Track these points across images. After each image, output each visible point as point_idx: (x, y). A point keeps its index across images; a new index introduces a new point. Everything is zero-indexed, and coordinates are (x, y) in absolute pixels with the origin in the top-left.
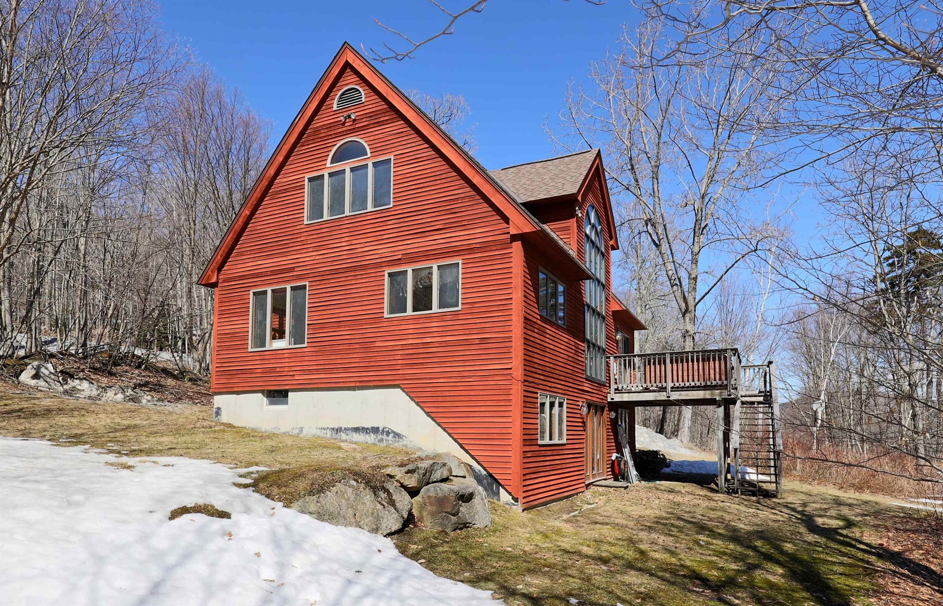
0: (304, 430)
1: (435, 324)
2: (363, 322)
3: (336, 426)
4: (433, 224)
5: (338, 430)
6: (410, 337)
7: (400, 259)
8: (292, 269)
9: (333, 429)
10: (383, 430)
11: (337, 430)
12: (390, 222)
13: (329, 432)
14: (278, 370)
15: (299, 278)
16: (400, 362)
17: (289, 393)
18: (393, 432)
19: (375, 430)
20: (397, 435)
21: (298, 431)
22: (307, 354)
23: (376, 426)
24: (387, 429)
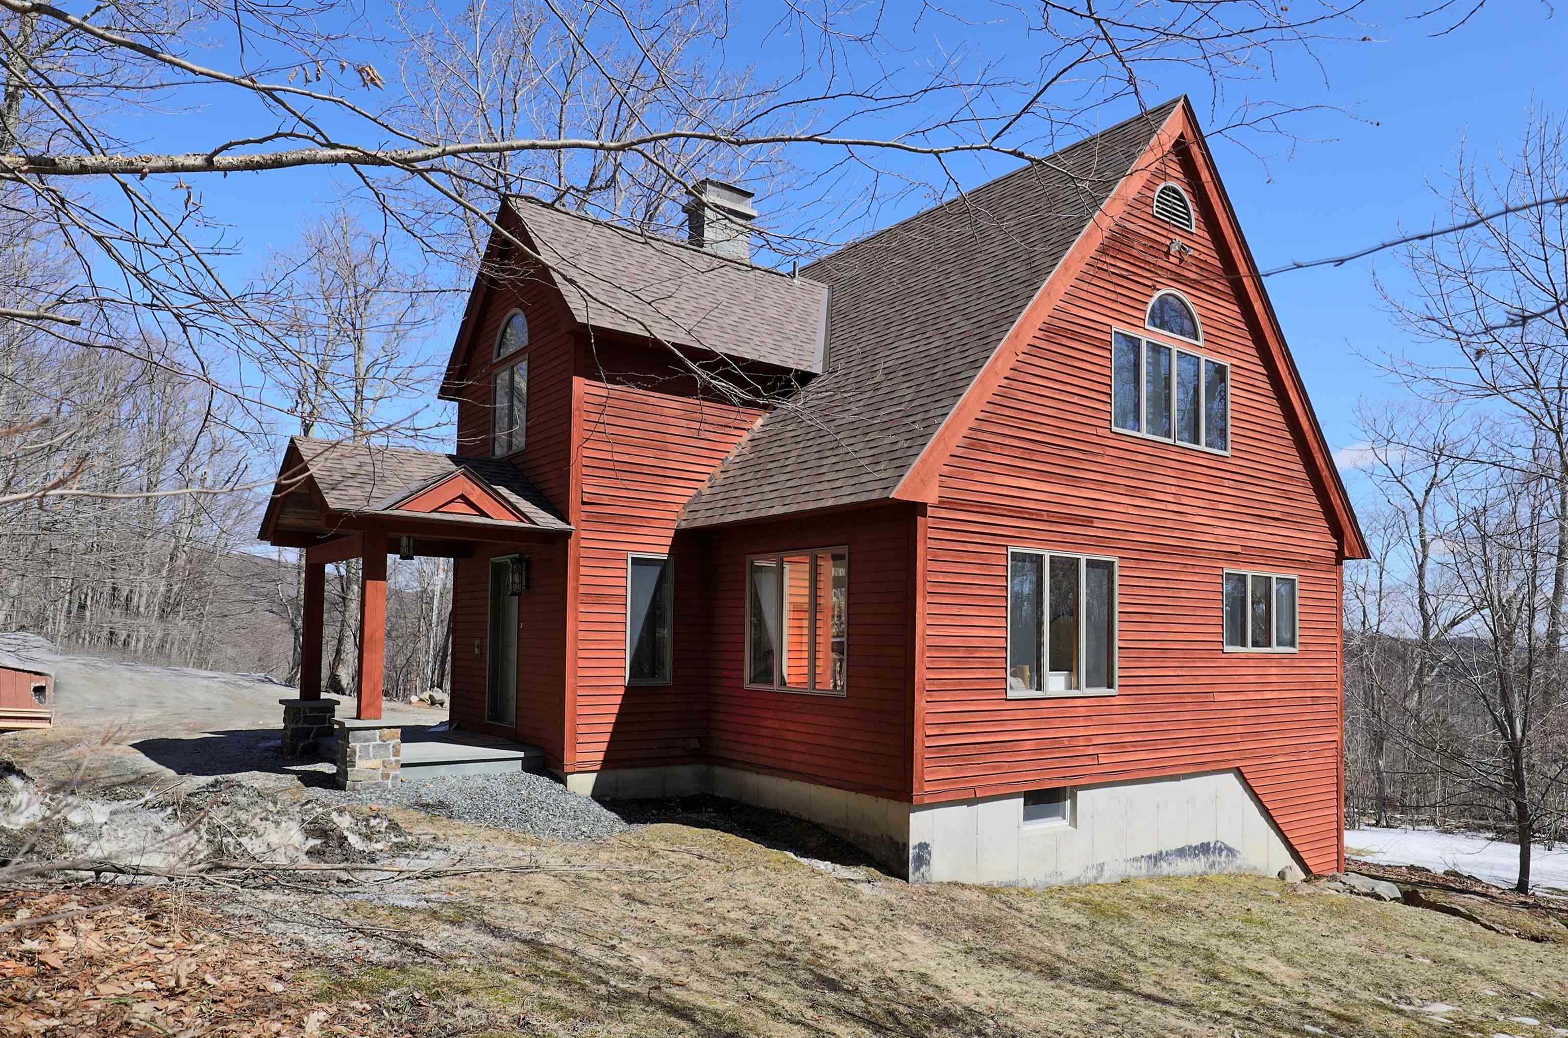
0: (1106, 868)
1: (1274, 671)
2: (1197, 654)
3: (1154, 851)
4: (1272, 507)
5: (1157, 858)
6: (1251, 688)
7: (1237, 553)
8: (1087, 522)
9: (1150, 857)
10: (1215, 848)
11: (1155, 858)
12: (1226, 483)
13: (1144, 864)
14: (1066, 743)
15: (1100, 543)
16: (1241, 730)
17: (1079, 793)
18: (1227, 848)
19: (1205, 849)
20: (1231, 851)
21: (1095, 872)
22: (1116, 710)
23: (1206, 841)
24: (1218, 845)
